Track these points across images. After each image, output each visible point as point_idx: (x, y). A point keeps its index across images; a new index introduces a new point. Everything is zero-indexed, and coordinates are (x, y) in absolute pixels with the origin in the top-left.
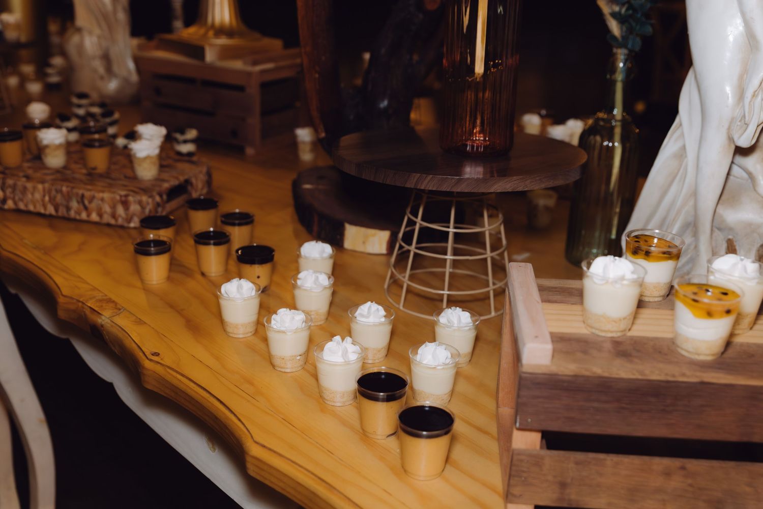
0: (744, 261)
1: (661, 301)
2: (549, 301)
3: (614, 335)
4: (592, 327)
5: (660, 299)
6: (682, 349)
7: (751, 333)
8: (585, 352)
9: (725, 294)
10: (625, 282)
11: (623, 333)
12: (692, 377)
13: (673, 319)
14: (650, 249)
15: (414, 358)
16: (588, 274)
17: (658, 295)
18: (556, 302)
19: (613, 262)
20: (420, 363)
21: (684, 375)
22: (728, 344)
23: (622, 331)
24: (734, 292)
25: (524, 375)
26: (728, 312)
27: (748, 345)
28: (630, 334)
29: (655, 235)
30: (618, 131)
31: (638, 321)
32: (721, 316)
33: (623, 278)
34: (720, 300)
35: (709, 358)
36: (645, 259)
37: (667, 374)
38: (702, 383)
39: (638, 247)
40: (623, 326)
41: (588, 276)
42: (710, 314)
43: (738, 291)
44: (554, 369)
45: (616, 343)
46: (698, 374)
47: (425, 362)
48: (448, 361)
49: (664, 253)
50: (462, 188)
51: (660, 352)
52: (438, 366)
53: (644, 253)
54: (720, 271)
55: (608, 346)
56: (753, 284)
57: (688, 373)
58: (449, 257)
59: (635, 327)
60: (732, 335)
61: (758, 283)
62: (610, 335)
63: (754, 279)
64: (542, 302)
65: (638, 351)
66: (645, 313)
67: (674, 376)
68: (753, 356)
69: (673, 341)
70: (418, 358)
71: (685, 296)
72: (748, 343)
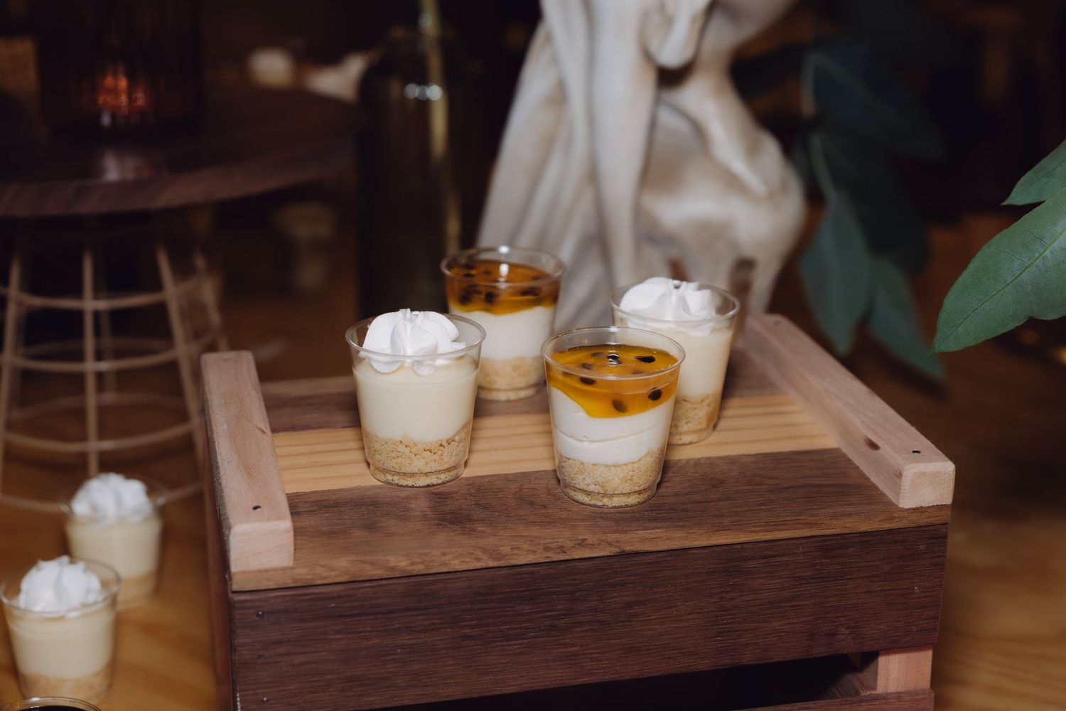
0: (681, 289)
1: (532, 397)
2: (293, 428)
3: (433, 480)
4: (385, 471)
5: (529, 392)
6: (576, 489)
7: (715, 437)
8: (370, 527)
9: (649, 360)
10: (440, 362)
11: (453, 473)
12: (599, 544)
13: (549, 432)
14: (495, 287)
15: (14, 603)
16: (362, 354)
17: (523, 385)
18: (308, 427)
19: (411, 321)
20: (26, 611)
21: (582, 544)
22: (665, 466)
23: (449, 470)
24: (665, 355)
25: (237, 598)
26: (656, 396)
27: (711, 462)
28: (467, 473)
29: (503, 259)
30: (435, 63)
31: (479, 445)
32: (644, 408)
33: (433, 354)
34: (636, 372)
35: (633, 500)
36: (486, 310)
37: (547, 549)
38: (623, 555)
39: (470, 286)
40: (449, 459)
41: (362, 360)
42: (619, 407)
43: (673, 351)
44: (304, 574)
45: (437, 495)
46: (612, 537)
47: (38, 608)
48: (92, 598)
49: (525, 292)
50: (91, 206)
51: (531, 503)
52: (70, 610)
53: (483, 296)
54: (636, 315)
55: (421, 505)
56: (702, 333)
57: (590, 538)
58: (91, 366)
59: (475, 459)
60: (669, 446)
61: (713, 330)
62: (423, 481)
63: (704, 321)
64: (274, 430)
65: (485, 507)
66: (491, 425)
67: (562, 549)
68: (721, 482)
69: (557, 477)
70: (22, 601)
71: (566, 374)
72: (709, 458)
